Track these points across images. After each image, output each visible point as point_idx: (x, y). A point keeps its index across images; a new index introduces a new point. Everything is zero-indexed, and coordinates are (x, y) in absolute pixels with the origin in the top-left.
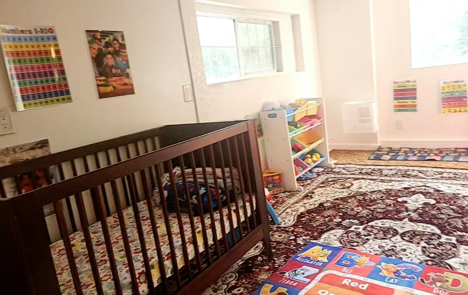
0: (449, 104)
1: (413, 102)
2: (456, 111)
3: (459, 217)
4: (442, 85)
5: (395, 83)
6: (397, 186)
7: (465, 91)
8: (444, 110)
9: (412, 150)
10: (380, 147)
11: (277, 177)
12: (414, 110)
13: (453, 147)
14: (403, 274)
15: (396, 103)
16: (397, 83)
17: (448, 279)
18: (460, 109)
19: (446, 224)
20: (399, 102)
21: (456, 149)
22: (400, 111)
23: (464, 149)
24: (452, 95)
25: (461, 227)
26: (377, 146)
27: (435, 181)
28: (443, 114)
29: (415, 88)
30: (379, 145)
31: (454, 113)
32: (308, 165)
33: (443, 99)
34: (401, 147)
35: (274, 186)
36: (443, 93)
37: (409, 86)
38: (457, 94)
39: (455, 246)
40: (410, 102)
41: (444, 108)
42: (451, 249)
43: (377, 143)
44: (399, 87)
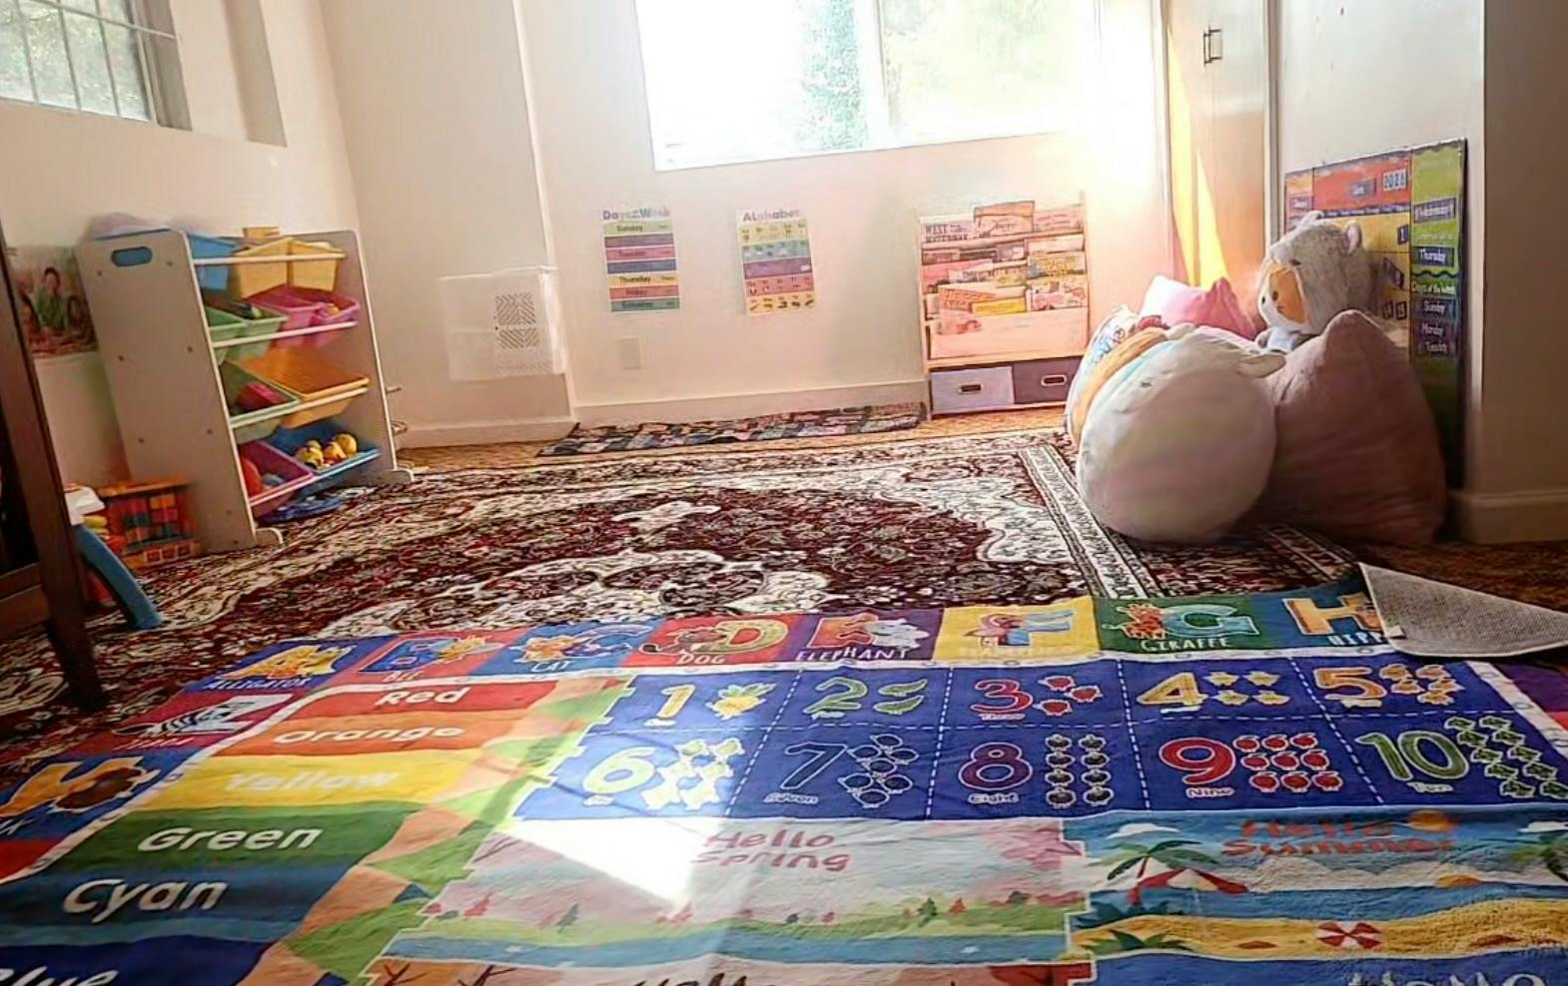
0: (765, 282)
1: (664, 278)
2: (785, 305)
3: (778, 527)
4: (741, 224)
5: (607, 215)
6: (614, 495)
7: (805, 243)
8: (753, 301)
9: (674, 430)
10: (577, 426)
11: (168, 500)
12: (669, 304)
13: (786, 412)
14: (591, 647)
15: (616, 281)
16: (616, 216)
17: (725, 633)
18: (796, 297)
19: (742, 543)
20: (625, 280)
21: (793, 415)
22: (627, 306)
23: (814, 413)
24: (770, 254)
25: (782, 543)
26: (566, 423)
27: (727, 475)
28: (750, 314)
29: (668, 232)
30: (574, 419)
31: (781, 310)
32: (307, 468)
33: (747, 267)
34: (640, 422)
35: (153, 538)
36: (746, 248)
37: (651, 226)
38: (784, 251)
39: (758, 575)
40: (656, 278)
41: (753, 293)
42: (744, 582)
43: (568, 413)
44: (619, 229)
